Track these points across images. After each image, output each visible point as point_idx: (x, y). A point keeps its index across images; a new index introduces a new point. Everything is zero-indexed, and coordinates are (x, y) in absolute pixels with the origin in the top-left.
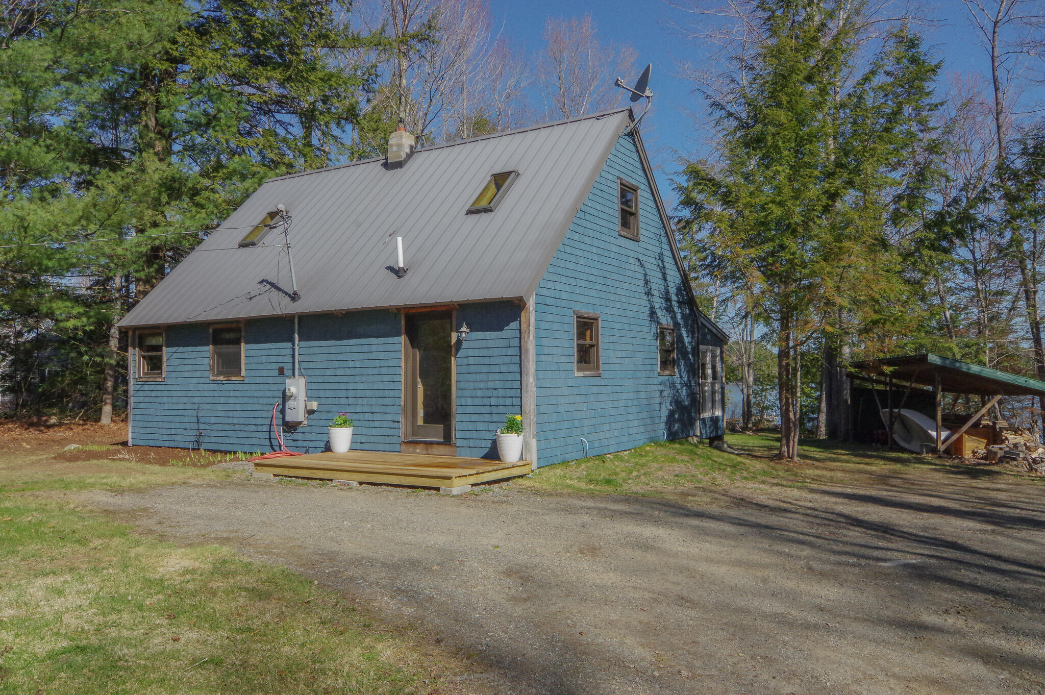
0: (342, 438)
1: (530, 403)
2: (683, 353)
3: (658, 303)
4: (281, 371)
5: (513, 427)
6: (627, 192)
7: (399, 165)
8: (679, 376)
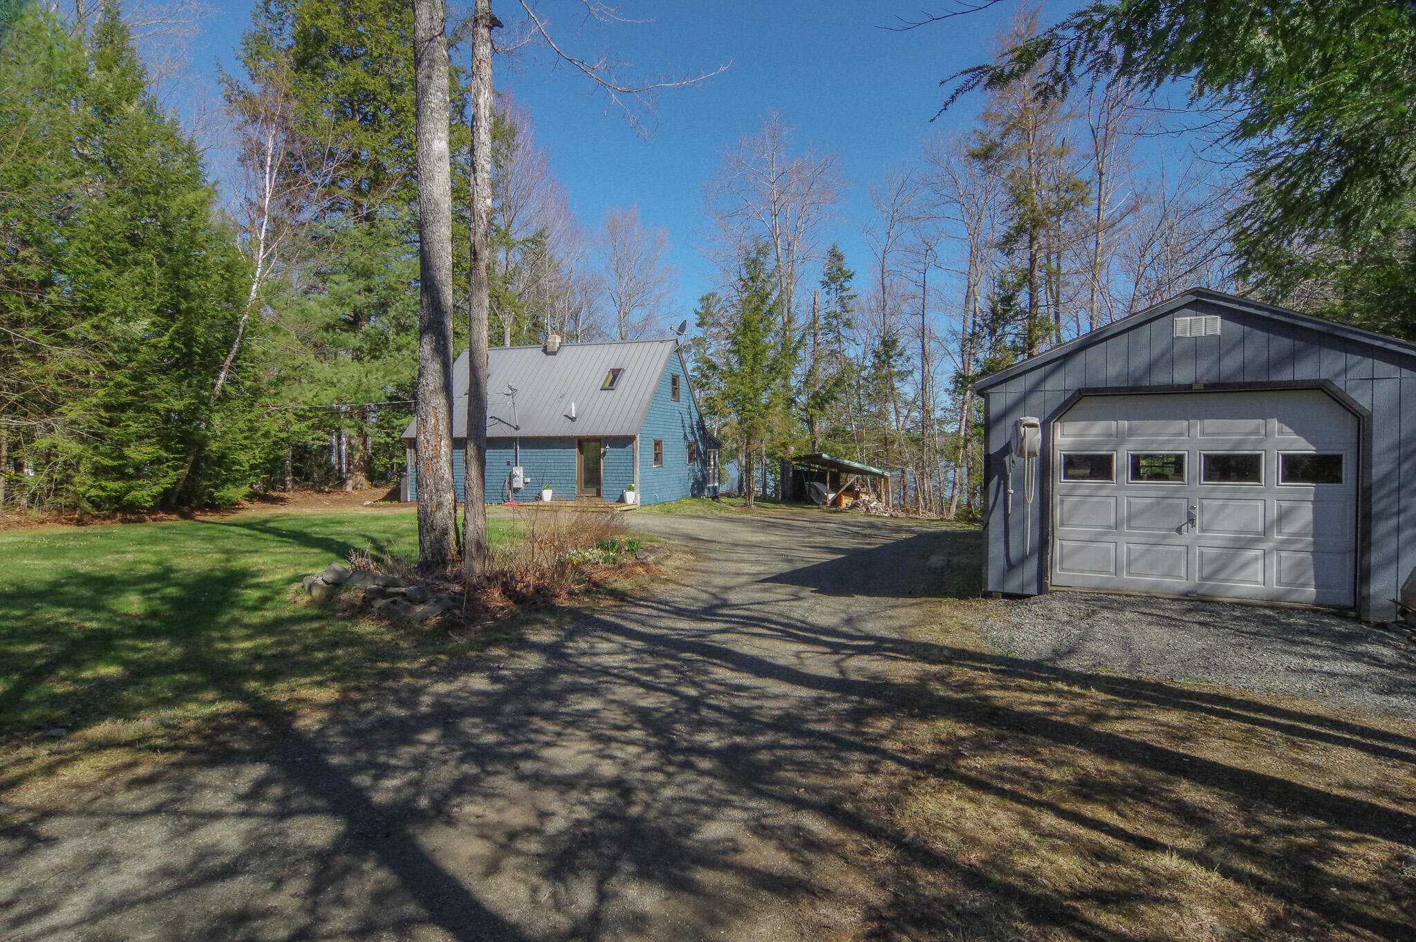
0: (547, 495)
1: (637, 479)
2: (699, 454)
3: (688, 430)
4: (508, 463)
5: (631, 489)
6: (675, 380)
7: (554, 353)
8: (697, 466)
